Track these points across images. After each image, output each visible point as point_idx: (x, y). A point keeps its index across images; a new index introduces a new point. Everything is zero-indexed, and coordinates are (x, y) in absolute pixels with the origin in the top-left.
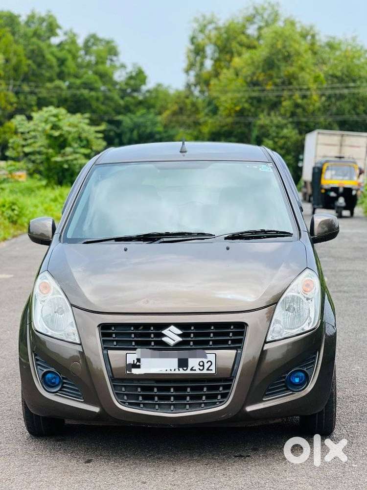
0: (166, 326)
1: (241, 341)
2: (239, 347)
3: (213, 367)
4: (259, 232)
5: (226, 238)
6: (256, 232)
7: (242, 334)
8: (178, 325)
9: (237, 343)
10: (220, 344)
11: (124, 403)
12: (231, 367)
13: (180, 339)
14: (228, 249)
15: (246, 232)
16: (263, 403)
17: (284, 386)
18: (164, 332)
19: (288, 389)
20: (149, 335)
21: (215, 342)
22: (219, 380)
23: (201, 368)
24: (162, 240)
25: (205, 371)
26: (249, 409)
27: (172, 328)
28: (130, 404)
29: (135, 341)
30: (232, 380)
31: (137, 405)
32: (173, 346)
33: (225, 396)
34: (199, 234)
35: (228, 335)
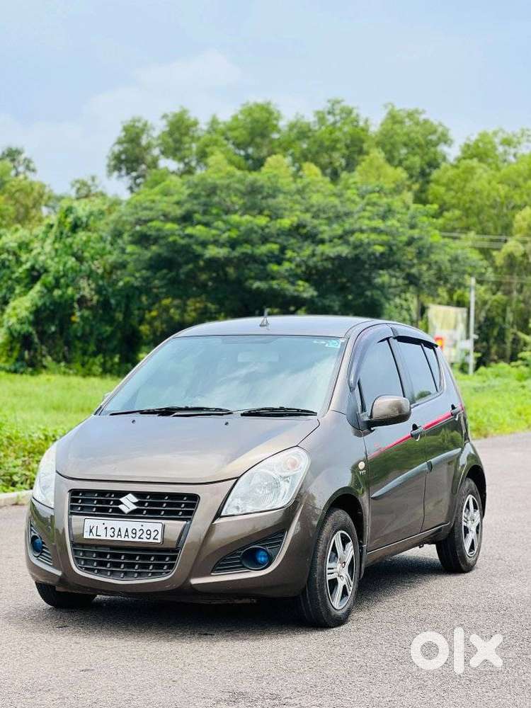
0: (124, 494)
1: (191, 513)
2: (190, 519)
3: (159, 537)
4: (276, 409)
5: (243, 415)
6: (273, 409)
7: (194, 506)
8: (136, 494)
9: (188, 515)
10: (171, 515)
11: (81, 567)
12: (176, 538)
13: (135, 507)
14: (227, 424)
15: (263, 409)
16: (211, 577)
17: (240, 563)
18: (122, 500)
19: (244, 567)
20: (108, 502)
21: (167, 512)
22: (167, 550)
23: (149, 537)
24: (176, 414)
25: (151, 540)
26: (194, 581)
27: (130, 496)
28: (87, 569)
29: (96, 507)
30: (178, 552)
31: (92, 570)
32: (128, 514)
33: (171, 566)
34: (216, 409)
35: (180, 506)
